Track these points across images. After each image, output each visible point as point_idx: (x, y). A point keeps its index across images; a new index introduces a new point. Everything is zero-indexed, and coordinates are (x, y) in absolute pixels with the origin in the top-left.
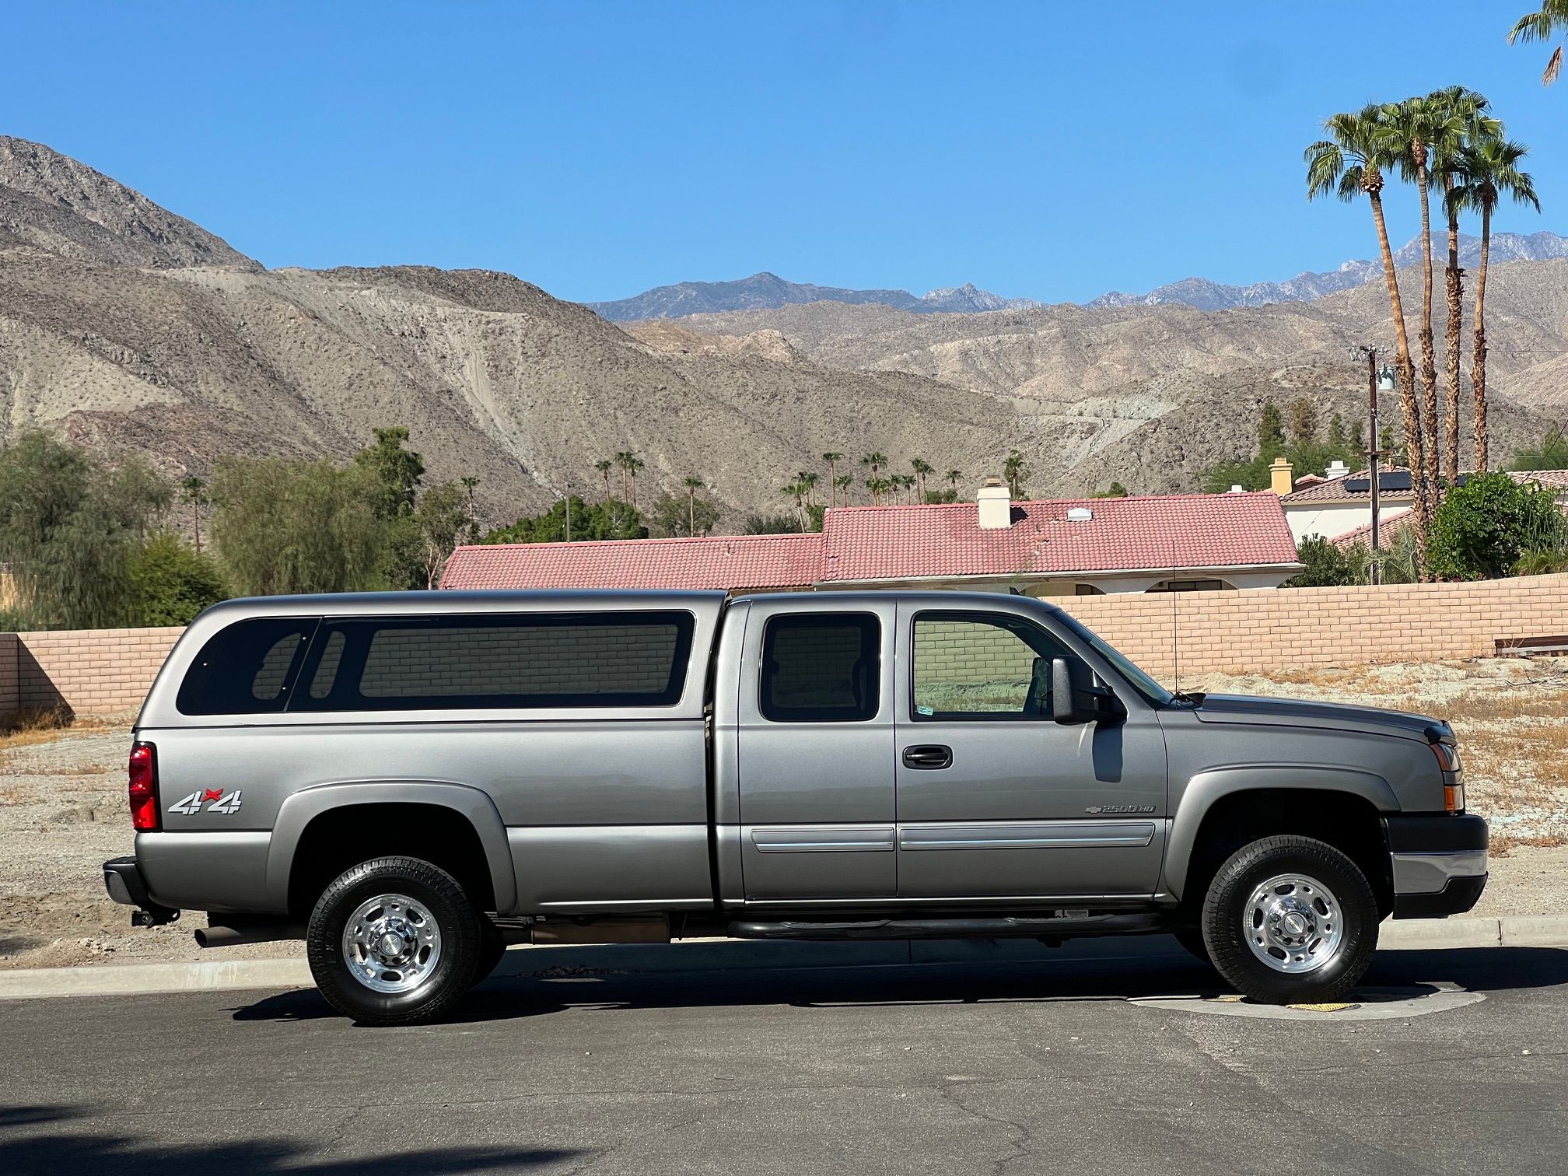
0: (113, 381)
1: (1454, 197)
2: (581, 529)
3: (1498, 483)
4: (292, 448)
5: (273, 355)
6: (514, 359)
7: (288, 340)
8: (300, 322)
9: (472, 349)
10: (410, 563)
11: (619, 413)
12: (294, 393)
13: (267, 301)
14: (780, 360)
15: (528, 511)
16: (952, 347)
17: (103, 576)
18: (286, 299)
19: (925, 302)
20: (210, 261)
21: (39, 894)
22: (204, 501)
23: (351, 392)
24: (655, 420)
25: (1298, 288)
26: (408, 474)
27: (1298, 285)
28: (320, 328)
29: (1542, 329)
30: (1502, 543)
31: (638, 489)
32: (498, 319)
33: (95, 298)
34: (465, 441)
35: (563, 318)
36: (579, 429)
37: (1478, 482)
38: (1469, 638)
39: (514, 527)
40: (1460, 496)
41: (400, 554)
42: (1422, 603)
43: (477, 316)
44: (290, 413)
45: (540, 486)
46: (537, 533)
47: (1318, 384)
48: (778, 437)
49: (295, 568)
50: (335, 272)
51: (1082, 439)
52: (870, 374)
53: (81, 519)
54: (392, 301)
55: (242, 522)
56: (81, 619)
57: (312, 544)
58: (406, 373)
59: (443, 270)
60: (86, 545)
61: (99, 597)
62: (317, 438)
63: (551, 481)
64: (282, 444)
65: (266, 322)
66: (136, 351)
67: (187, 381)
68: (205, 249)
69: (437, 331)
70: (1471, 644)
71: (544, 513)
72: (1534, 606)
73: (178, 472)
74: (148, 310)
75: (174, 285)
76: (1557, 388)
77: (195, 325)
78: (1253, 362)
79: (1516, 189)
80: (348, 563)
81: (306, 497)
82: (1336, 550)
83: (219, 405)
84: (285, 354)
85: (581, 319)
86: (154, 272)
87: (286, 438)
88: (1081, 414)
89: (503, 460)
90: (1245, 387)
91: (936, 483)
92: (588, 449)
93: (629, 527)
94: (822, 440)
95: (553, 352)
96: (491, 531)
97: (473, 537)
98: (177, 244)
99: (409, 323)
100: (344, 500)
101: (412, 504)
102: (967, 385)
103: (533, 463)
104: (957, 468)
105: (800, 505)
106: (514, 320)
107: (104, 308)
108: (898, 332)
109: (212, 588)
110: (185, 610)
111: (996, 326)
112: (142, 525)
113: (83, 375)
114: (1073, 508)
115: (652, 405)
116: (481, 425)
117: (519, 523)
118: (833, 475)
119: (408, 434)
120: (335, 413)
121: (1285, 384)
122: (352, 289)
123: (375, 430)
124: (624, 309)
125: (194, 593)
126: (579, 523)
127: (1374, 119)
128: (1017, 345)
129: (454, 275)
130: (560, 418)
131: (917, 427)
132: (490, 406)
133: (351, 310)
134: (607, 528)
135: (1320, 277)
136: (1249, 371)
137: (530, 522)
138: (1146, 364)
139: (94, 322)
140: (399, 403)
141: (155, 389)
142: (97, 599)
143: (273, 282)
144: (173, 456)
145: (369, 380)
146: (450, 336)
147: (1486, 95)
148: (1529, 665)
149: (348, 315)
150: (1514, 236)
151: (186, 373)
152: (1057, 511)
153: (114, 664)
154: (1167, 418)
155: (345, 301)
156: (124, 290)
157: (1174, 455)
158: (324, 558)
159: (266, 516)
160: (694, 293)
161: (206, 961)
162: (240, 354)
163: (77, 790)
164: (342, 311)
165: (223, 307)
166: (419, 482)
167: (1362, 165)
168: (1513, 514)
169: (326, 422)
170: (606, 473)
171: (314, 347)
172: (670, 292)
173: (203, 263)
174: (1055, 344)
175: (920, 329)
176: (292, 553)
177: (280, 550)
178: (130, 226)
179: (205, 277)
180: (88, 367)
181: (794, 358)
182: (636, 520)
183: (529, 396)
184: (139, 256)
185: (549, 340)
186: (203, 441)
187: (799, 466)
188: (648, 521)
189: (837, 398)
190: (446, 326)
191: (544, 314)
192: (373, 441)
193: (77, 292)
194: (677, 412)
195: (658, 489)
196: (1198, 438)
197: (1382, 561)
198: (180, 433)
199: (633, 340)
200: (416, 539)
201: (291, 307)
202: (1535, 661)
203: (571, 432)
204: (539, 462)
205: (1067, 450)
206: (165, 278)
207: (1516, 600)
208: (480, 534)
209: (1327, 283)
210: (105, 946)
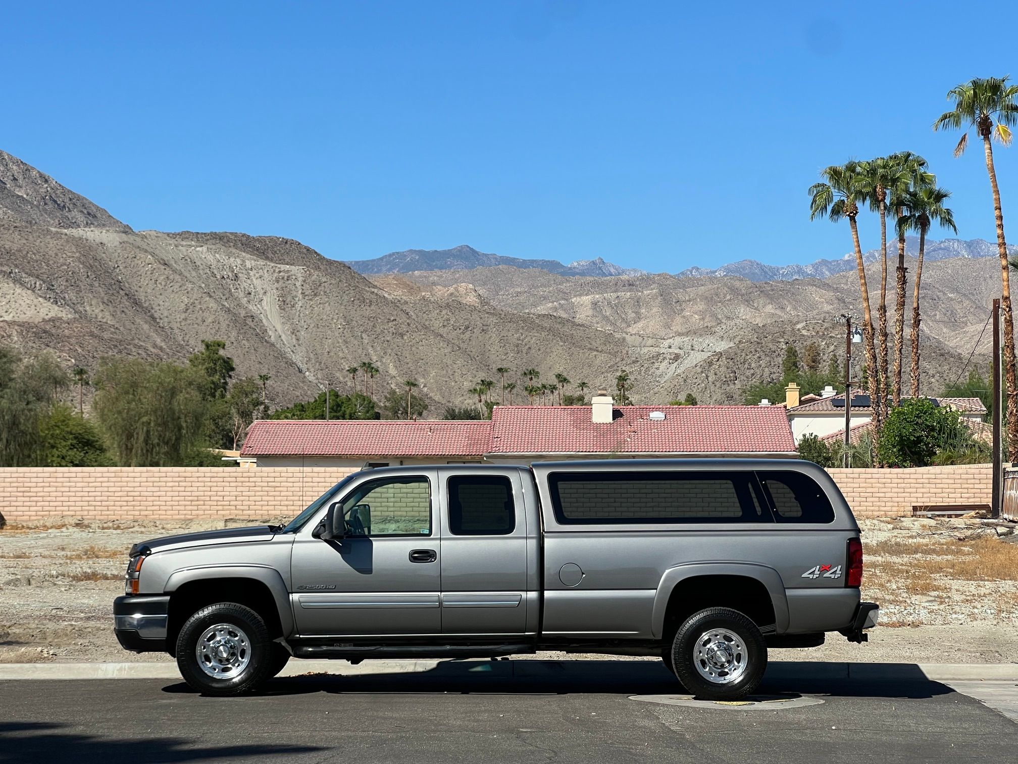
0: (28, 302)
1: (902, 222)
2: (336, 412)
3: (924, 405)
4: (146, 349)
5: (136, 288)
6: (296, 297)
7: (147, 279)
8: (154, 267)
9: (269, 289)
10: (223, 430)
11: (364, 336)
12: (149, 314)
13: (133, 252)
14: (472, 304)
15: (301, 398)
16: (587, 299)
17: (22, 432)
18: (146, 251)
19: (570, 269)
20: (96, 224)
21: (8, 624)
22: (87, 383)
23: (187, 314)
24: (388, 341)
25: (816, 270)
26: (224, 371)
27: (816, 267)
28: (168, 271)
29: (975, 302)
30: (925, 444)
31: (375, 386)
32: (286, 270)
33: (19, 246)
34: (262, 350)
35: (329, 271)
36: (338, 345)
37: (911, 405)
38: (896, 504)
39: (292, 408)
40: (899, 413)
41: (216, 423)
42: (867, 480)
43: (272, 267)
44: (146, 327)
45: (310, 382)
46: (307, 413)
47: (826, 333)
48: (468, 355)
49: (148, 432)
50: (180, 234)
51: (670, 363)
52: (531, 316)
53: (9, 394)
54: (216, 255)
55: (114, 400)
56: (6, 460)
57: (160, 416)
58: (224, 303)
59: (251, 236)
60: (12, 411)
61: (19, 445)
62: (163, 344)
63: (317, 379)
64: (140, 347)
65: (132, 266)
66: (44, 282)
67: (78, 303)
68: (94, 216)
69: (246, 276)
70: (898, 508)
71: (312, 400)
72: (938, 486)
73: (69, 363)
74: (54, 256)
75: (71, 239)
76: (983, 342)
77: (85, 266)
78: (785, 317)
79: (941, 218)
80: (183, 429)
81: (158, 385)
82: (824, 445)
83: (98, 320)
84: (145, 289)
85: (341, 272)
86: (59, 230)
87: (142, 343)
88: (670, 347)
89: (286, 363)
90: (779, 334)
91: (571, 390)
92: (343, 358)
93: (368, 412)
94: (498, 358)
95: (322, 293)
96: (277, 411)
97: (265, 414)
98: (75, 213)
99: (227, 270)
100: (182, 388)
101: (226, 392)
102: (596, 325)
103: (306, 366)
104: (586, 382)
105: (480, 401)
106: (297, 271)
107: (25, 253)
108: (551, 289)
109: (93, 442)
110: (74, 456)
111: (616, 286)
112: (49, 399)
113: (8, 297)
114: (653, 411)
115: (386, 331)
116: (273, 339)
117: (295, 406)
118: (504, 381)
119: (224, 345)
120: (176, 328)
121: (804, 332)
122: (190, 246)
123: (203, 341)
124: (370, 266)
125: (80, 445)
126: (335, 407)
127: (853, 171)
128: (629, 300)
129: (258, 239)
130: (325, 337)
131: (561, 352)
132: (279, 327)
133: (189, 260)
134: (353, 411)
135: (830, 263)
136: (781, 323)
137: (302, 406)
138: (714, 316)
139: (17, 262)
140: (219, 323)
141: (56, 308)
142: (17, 447)
143: (138, 239)
144: (67, 353)
145: (199, 306)
146: (254, 280)
147: (924, 157)
148: (932, 522)
149: (187, 264)
150: (958, 241)
151: (77, 298)
152: (644, 413)
153: (32, 490)
154: (726, 351)
155: (185, 254)
156: (39, 241)
157: (730, 377)
158: (168, 425)
159: (131, 396)
160: (417, 257)
161: (109, 662)
162: (114, 287)
163: (15, 567)
164: (183, 260)
165: (104, 255)
166: (230, 377)
167: (845, 199)
168: (932, 426)
169: (169, 334)
170: (354, 375)
171: (163, 283)
172: (401, 255)
173: (92, 226)
174: (654, 300)
175: (565, 286)
176: (147, 421)
177: (139, 419)
178: (44, 199)
179: (93, 234)
180: (12, 291)
181: (481, 303)
182: (373, 407)
183: (305, 322)
184: (49, 219)
185: (320, 285)
186: (87, 343)
187: (482, 375)
188: (380, 408)
189: (509, 330)
190: (252, 273)
191: (317, 268)
192: (202, 348)
193: (7, 242)
194: (402, 336)
195: (388, 386)
196: (746, 366)
197: (850, 453)
198: (72, 338)
199: (375, 287)
200: (227, 415)
201: (149, 257)
202: (937, 520)
203: (332, 346)
204: (310, 365)
205: (660, 370)
206: (66, 234)
207: (927, 481)
208: (269, 412)
209: (835, 266)
210: (51, 652)
